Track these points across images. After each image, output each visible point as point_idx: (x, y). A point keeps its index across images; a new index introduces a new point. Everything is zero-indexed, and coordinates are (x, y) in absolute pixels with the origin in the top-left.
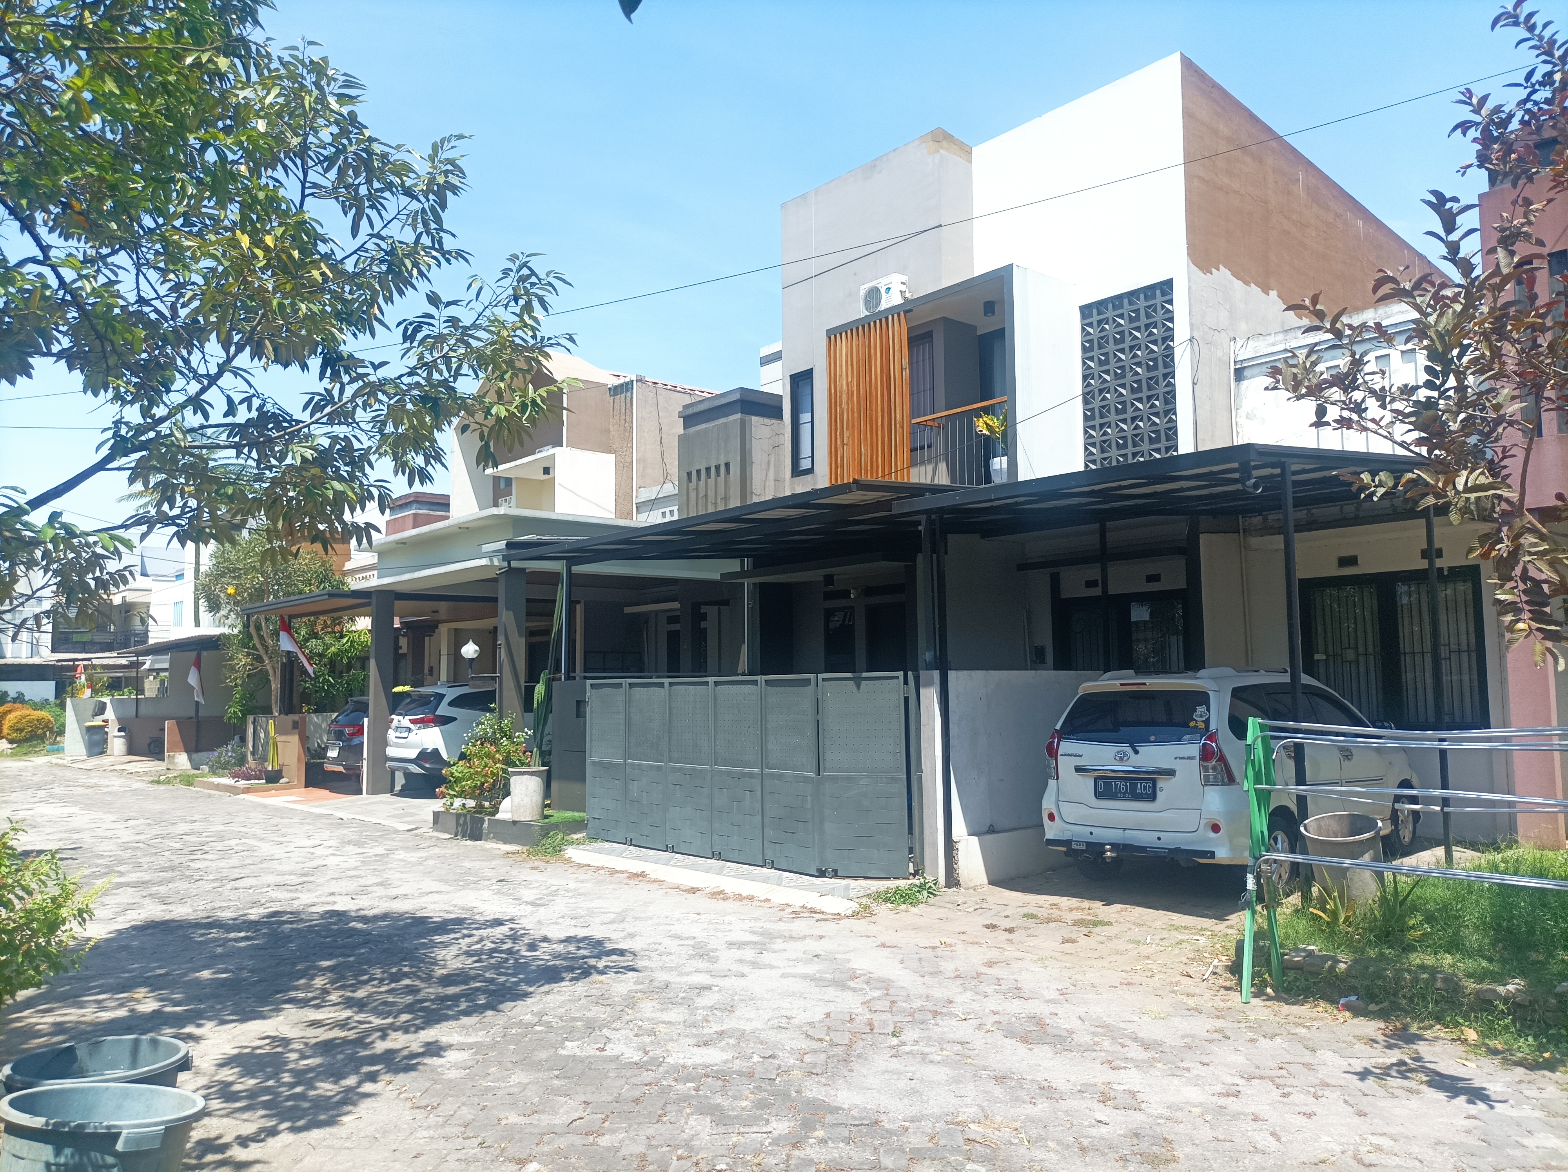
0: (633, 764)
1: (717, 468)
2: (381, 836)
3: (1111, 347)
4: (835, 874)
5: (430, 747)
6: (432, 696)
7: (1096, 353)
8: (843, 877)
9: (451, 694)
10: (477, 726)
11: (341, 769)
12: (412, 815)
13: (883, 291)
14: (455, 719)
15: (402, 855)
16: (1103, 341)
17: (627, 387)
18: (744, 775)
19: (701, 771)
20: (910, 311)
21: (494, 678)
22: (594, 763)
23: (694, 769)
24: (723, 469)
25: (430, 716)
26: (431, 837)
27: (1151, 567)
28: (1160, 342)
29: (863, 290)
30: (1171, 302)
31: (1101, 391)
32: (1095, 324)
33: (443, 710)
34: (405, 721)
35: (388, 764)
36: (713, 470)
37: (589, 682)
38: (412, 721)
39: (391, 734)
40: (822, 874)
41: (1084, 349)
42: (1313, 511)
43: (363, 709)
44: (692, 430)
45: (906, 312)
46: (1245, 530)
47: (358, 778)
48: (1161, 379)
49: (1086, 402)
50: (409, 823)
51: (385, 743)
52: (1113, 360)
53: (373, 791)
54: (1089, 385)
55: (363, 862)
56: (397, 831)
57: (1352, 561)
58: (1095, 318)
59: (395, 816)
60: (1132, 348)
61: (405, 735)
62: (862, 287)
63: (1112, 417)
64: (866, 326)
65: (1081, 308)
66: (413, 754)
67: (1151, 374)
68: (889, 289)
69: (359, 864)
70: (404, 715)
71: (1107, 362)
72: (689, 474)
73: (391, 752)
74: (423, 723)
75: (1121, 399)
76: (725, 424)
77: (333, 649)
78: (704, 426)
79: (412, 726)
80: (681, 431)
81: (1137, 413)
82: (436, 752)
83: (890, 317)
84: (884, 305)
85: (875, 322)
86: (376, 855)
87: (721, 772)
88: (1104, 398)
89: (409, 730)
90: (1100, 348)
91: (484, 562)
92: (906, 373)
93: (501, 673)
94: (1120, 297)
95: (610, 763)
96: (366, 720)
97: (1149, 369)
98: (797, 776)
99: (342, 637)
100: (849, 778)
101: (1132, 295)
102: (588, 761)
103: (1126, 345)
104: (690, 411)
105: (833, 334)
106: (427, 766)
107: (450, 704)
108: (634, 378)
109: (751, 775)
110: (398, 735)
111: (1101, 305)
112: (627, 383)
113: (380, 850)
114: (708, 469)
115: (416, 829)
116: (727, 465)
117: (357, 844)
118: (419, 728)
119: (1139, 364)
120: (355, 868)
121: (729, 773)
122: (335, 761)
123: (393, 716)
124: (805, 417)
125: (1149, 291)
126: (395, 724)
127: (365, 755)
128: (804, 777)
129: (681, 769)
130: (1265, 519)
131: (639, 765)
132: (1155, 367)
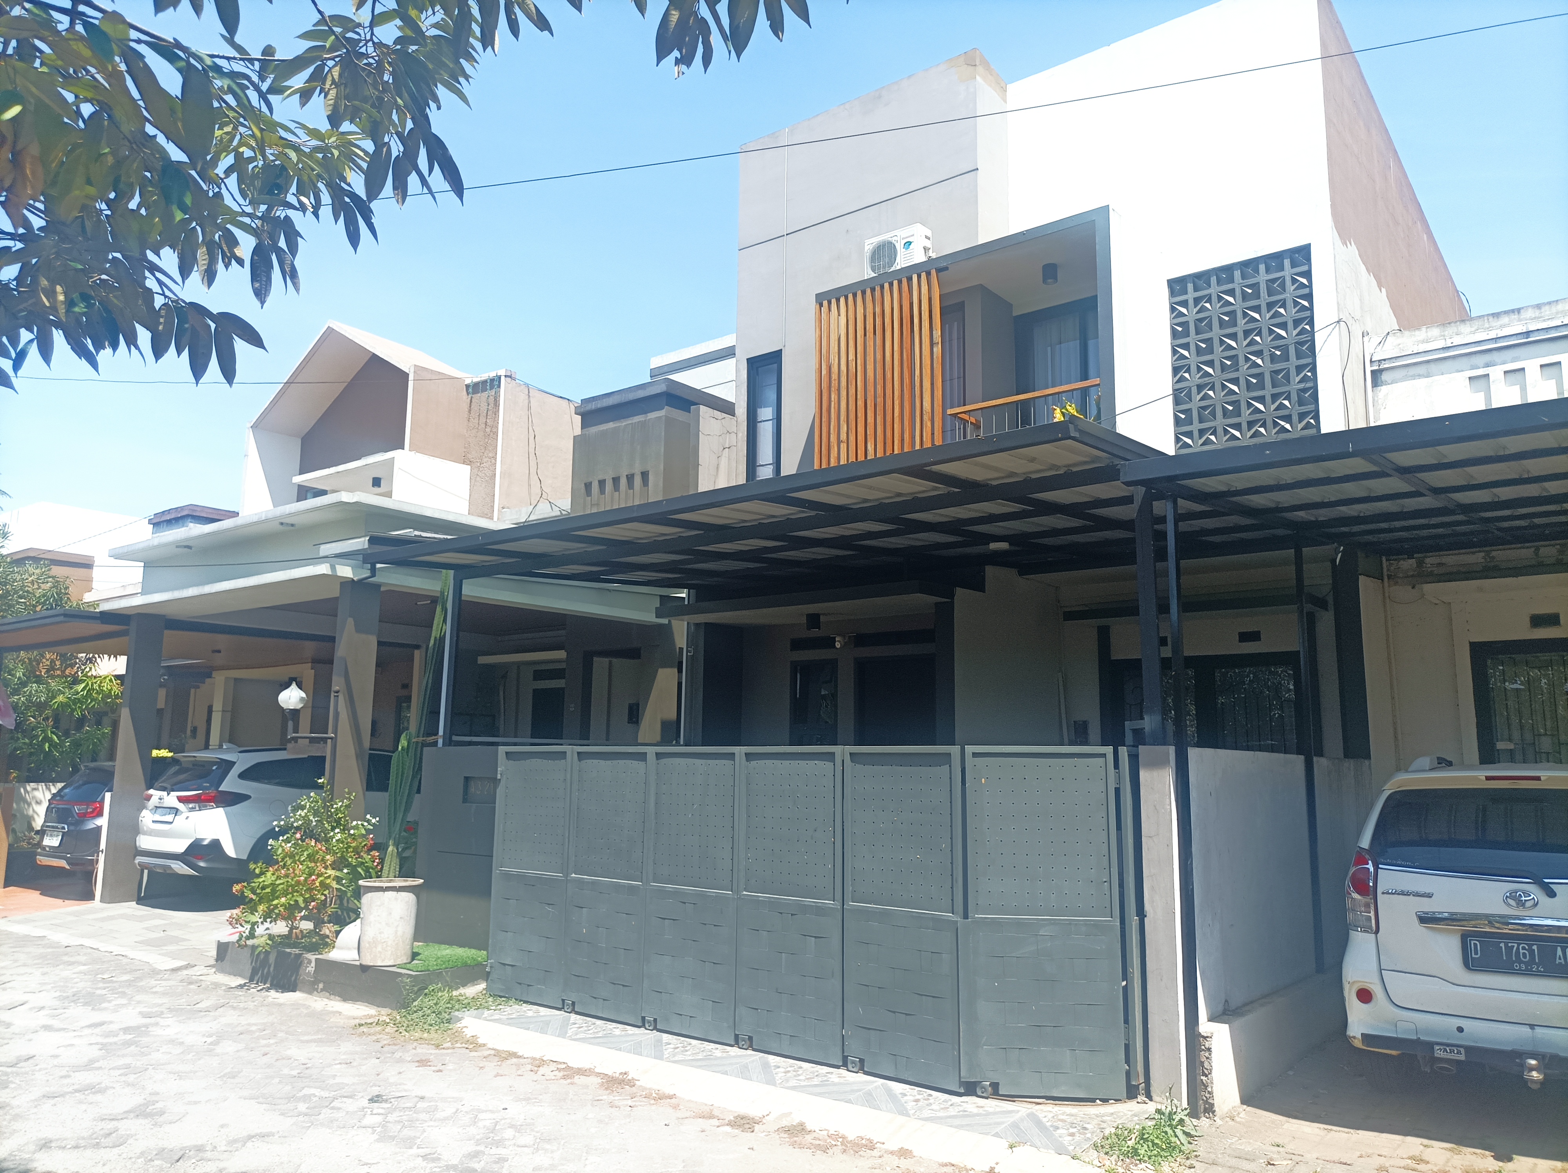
0: (581, 881)
1: (630, 478)
2: (129, 983)
3: (1216, 332)
4: (995, 1092)
5: (207, 837)
6: (214, 763)
7: (1192, 339)
8: (1011, 1098)
9: (243, 761)
10: (295, 810)
11: (63, 863)
12: (176, 940)
13: (899, 246)
14: (249, 797)
15: (171, 1027)
16: (1203, 324)
17: (494, 383)
18: (805, 909)
19: (718, 897)
20: (946, 269)
21: (325, 740)
22: (507, 876)
23: (703, 895)
24: (638, 480)
25: (212, 792)
26: (216, 985)
27: (1248, 622)
28: (1290, 325)
29: (869, 245)
30: (1308, 275)
31: (1200, 388)
32: (1191, 303)
33: (231, 783)
34: (171, 799)
35: (139, 859)
36: (623, 481)
37: (502, 749)
38: (181, 799)
39: (147, 818)
40: (970, 1089)
41: (1175, 334)
42: (1494, 554)
43: (105, 780)
44: (594, 430)
45: (939, 271)
46: (1389, 577)
47: (89, 876)
48: (1293, 372)
49: (1177, 401)
50: (173, 956)
51: (136, 829)
52: (1218, 349)
53: (110, 897)
54: (1182, 379)
55: (103, 1046)
56: (155, 972)
57: (1553, 620)
58: (1191, 295)
59: (149, 943)
60: (1247, 333)
61: (169, 818)
62: (868, 242)
63: (1220, 421)
64: (878, 289)
65: (1171, 283)
66: (180, 846)
67: (1278, 366)
68: (910, 243)
69: (95, 1052)
70: (169, 790)
71: (1210, 350)
72: (588, 486)
73: (145, 842)
74: (201, 802)
75: (1233, 398)
76: (643, 424)
77: (61, 698)
78: (611, 425)
79: (181, 806)
80: (578, 431)
81: (1258, 416)
82: (216, 845)
83: (915, 277)
84: (902, 261)
85: (891, 284)
86: (126, 1030)
87: (757, 902)
88: (1206, 397)
89: (176, 811)
90: (1197, 334)
91: (323, 569)
92: (938, 350)
93: (335, 733)
94: (1228, 269)
95: (539, 879)
96: (108, 795)
97: (1273, 358)
98: (920, 917)
99: (76, 681)
100: (1019, 924)
101: (1248, 266)
102: (496, 872)
103: (1239, 330)
104: (592, 406)
105: (823, 299)
106: (202, 864)
107: (242, 776)
108: (502, 372)
109: (820, 911)
110: (157, 817)
111: (1200, 279)
112: (492, 380)
113: (130, 1016)
114: (616, 480)
115: (187, 967)
116: (645, 475)
117: (91, 1001)
118: (192, 809)
119: (1259, 354)
120: (89, 1066)
121: (771, 904)
122: (54, 852)
123: (151, 791)
124: (766, 413)
125: (1274, 260)
126: (154, 801)
127: (103, 845)
128: (935, 919)
129: (676, 893)
130: (1420, 563)
131: (594, 883)
132: (1285, 357)
